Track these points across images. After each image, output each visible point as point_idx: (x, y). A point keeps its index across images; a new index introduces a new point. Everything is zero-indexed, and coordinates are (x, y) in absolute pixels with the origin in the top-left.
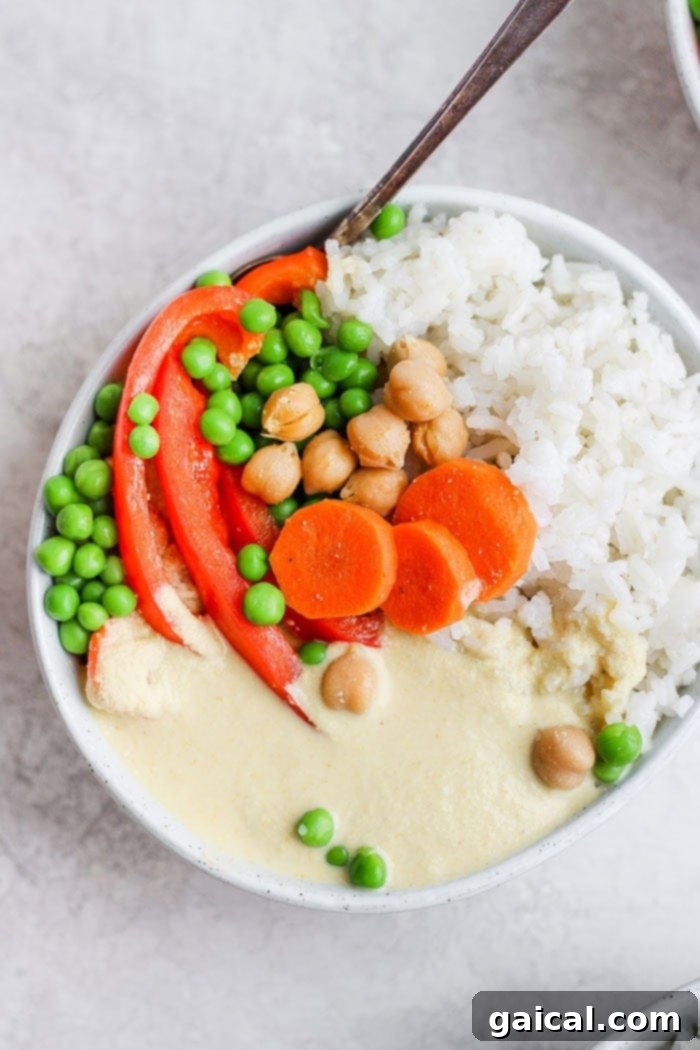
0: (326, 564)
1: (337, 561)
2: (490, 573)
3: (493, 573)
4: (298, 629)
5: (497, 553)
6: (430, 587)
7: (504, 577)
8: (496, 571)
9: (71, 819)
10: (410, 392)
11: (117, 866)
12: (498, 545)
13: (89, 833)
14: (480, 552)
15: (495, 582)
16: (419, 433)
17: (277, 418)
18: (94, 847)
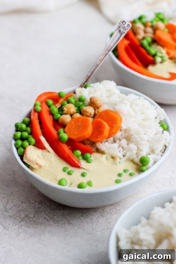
0: (77, 127)
1: (79, 126)
2: (113, 126)
3: (113, 125)
4: (71, 148)
5: (114, 121)
6: (100, 129)
7: (116, 125)
8: (114, 124)
9: (18, 218)
10: (94, 99)
11: (28, 226)
12: (114, 120)
13: (22, 220)
14: (110, 123)
15: (114, 127)
16: (96, 110)
17: (66, 108)
18: (22, 223)
